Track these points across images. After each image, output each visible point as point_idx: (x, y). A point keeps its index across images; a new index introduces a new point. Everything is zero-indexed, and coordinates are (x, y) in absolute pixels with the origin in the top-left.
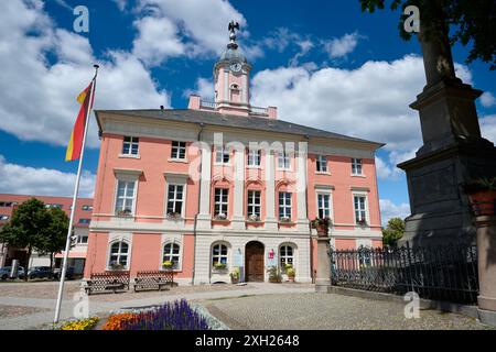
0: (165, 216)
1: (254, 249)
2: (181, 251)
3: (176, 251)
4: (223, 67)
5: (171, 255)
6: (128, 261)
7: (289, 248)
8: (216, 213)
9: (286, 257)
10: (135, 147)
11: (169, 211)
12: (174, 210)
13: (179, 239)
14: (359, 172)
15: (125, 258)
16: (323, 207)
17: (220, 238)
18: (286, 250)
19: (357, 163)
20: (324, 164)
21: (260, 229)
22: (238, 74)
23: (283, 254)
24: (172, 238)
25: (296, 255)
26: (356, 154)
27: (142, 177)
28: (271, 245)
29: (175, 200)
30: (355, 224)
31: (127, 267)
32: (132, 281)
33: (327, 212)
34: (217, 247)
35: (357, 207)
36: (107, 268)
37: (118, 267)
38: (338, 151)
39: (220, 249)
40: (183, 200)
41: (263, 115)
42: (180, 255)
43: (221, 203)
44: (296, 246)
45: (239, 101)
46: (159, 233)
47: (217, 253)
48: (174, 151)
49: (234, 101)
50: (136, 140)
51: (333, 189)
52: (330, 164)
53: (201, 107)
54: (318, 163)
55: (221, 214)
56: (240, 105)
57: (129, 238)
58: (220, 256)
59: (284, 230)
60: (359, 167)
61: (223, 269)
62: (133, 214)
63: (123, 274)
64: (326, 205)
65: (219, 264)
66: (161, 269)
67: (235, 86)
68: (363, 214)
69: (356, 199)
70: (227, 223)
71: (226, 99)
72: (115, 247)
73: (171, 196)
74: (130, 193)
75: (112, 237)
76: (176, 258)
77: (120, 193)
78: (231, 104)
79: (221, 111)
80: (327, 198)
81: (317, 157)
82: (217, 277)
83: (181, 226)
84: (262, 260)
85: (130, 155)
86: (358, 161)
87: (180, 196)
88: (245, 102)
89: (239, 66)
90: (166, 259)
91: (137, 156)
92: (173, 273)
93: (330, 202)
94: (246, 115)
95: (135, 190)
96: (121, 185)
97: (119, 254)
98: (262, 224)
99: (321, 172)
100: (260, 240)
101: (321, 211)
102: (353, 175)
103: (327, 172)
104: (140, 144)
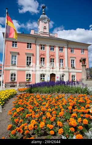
0: (26, 66)
1: (53, 76)
2: (31, 76)
3: (30, 76)
4: (41, 20)
5: (28, 77)
6: (16, 79)
8: (41, 65)
9: (62, 78)
10: (16, 45)
11: (27, 64)
12: (29, 64)
13: (31, 73)
14: (83, 53)
16: (72, 63)
17: (43, 72)
19: (83, 50)
20: (73, 51)
21: (54, 70)
22: (46, 23)
24: (28, 72)
25: (64, 77)
26: (83, 48)
27: (18, 54)
29: (29, 61)
31: (16, 81)
32: (18, 84)
33: (74, 65)
34: (42, 75)
36: (10, 81)
37: (13, 81)
38: (77, 47)
41: (53, 36)
42: (31, 77)
43: (42, 62)
44: (65, 75)
45: (46, 32)
46: (25, 71)
48: (28, 46)
49: (44, 32)
50: (16, 42)
51: (76, 58)
52: (75, 50)
53: (34, 33)
54: (71, 50)
55: (43, 65)
57: (16, 72)
58: (43, 77)
59: (61, 70)
60: (83, 52)
62: (17, 65)
63: (15, 82)
64: (73, 63)
65: (42, 80)
66: (26, 81)
67: (45, 27)
70: (45, 68)
71: (42, 31)
72: (12, 75)
73: (28, 60)
74: (15, 59)
75: (11, 72)
76: (30, 78)
77: (12, 59)
78: (44, 33)
79: (41, 35)
80: (74, 61)
81: (71, 48)
83: (31, 69)
84: (55, 79)
85: (14, 47)
87: (30, 60)
88: (48, 32)
89: (46, 20)
90: (27, 78)
91: (17, 47)
92: (29, 82)
93: (75, 62)
94: (48, 36)
95: (17, 58)
96: (12, 56)
97: (13, 77)
98: (55, 68)
99: (72, 53)
100: (54, 73)
101: (72, 65)
102: (81, 54)
103: (74, 53)
104: (18, 44)
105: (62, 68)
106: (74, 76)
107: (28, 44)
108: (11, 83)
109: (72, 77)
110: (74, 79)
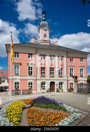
0: (28, 75)
1: (52, 84)
2: (33, 84)
3: (32, 84)
4: (41, 28)
5: (30, 85)
6: (19, 87)
7: (62, 83)
8: (42, 74)
9: (61, 85)
10: (18, 55)
11: (29, 74)
12: (30, 74)
13: (32, 81)
14: (82, 62)
15: (19, 86)
16: (71, 72)
17: (43, 81)
18: (61, 84)
19: (82, 59)
20: (72, 59)
21: (54, 78)
22: (46, 30)
23: (60, 85)
24: (30, 81)
25: (63, 85)
26: (82, 56)
27: (21, 64)
28: (57, 83)
29: (30, 71)
30: (80, 76)
31: (19, 89)
32: (21, 92)
33: (72, 73)
34: (42, 83)
35: (81, 72)
36: (14, 89)
37: (17, 89)
38: (77, 56)
40: (33, 71)
41: (54, 44)
42: (33, 85)
43: (43, 71)
44: (63, 83)
45: (46, 40)
46: (27, 80)
47: (42, 85)
48: (29, 56)
49: (45, 40)
50: (18, 53)
51: (74, 67)
52: (74, 59)
53: (35, 42)
54: (70, 59)
55: (43, 74)
56: (47, 41)
57: (19, 81)
58: (43, 85)
59: (60, 78)
60: (82, 60)
61: (44, 89)
62: (19, 74)
63: (19, 90)
64: (72, 71)
65: (43, 87)
66: (28, 89)
67: (45, 34)
68: (82, 74)
69: (81, 69)
70: (45, 77)
71: (43, 39)
72: (16, 83)
74: (18, 69)
75: (15, 81)
76: (32, 86)
77: (15, 69)
78: (44, 41)
79: (41, 43)
80: (72, 69)
81: (70, 57)
82: (43, 91)
83: (32, 78)
84: (54, 86)
85: (17, 58)
86: (82, 58)
87: (32, 70)
88: (48, 40)
89: (46, 27)
90: (29, 86)
91: (19, 58)
92: (31, 90)
93: (73, 70)
94: (49, 44)
95: (19, 68)
96: (15, 67)
97: (17, 85)
98: (54, 77)
99: (71, 62)
100: (54, 81)
101: (70, 73)
102: (80, 62)
103: (73, 62)
104: (19, 54)
105: (61, 77)
106: (72, 84)
107: (29, 54)
108: (15, 90)
109: (70, 85)
110: (72, 87)
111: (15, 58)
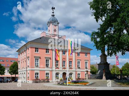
1: (64, 74)
5: (47, 75)
8: (56, 66)
11: (46, 66)
13: (49, 72)
17: (57, 72)
18: (71, 74)
21: (65, 70)
23: (70, 75)
24: (47, 72)
25: (73, 75)
26: (86, 52)
27: (40, 58)
28: (68, 73)
29: (47, 63)
30: (85, 68)
31: (39, 78)
35: (85, 64)
36: (35, 78)
37: (37, 78)
39: (57, 74)
40: (49, 63)
42: (49, 75)
43: (57, 64)
44: (73, 73)
46: (45, 71)
48: (46, 51)
50: (38, 48)
51: (81, 60)
52: (80, 54)
53: (46, 36)
54: (78, 54)
55: (57, 66)
56: (56, 35)
57: (38, 72)
58: (57, 76)
59: (70, 70)
60: (87, 55)
61: (58, 78)
62: (39, 66)
65: (57, 77)
66: (46, 78)
68: (87, 66)
69: (85, 62)
70: (59, 68)
73: (46, 62)
75: (35, 72)
77: (36, 62)
78: (54, 35)
79: (51, 37)
80: (79, 62)
82: (57, 80)
83: (49, 69)
86: (87, 53)
89: (56, 23)
90: (46, 76)
91: (38, 53)
92: (48, 79)
95: (39, 61)
96: (36, 60)
97: (37, 75)
98: (66, 69)
99: (78, 56)
100: (66, 72)
101: (78, 65)
102: (85, 57)
103: (80, 56)
104: (39, 50)
105: (71, 68)
106: (79, 74)
107: (46, 49)
108: (36, 80)
110: (79, 77)
111: (36, 52)
